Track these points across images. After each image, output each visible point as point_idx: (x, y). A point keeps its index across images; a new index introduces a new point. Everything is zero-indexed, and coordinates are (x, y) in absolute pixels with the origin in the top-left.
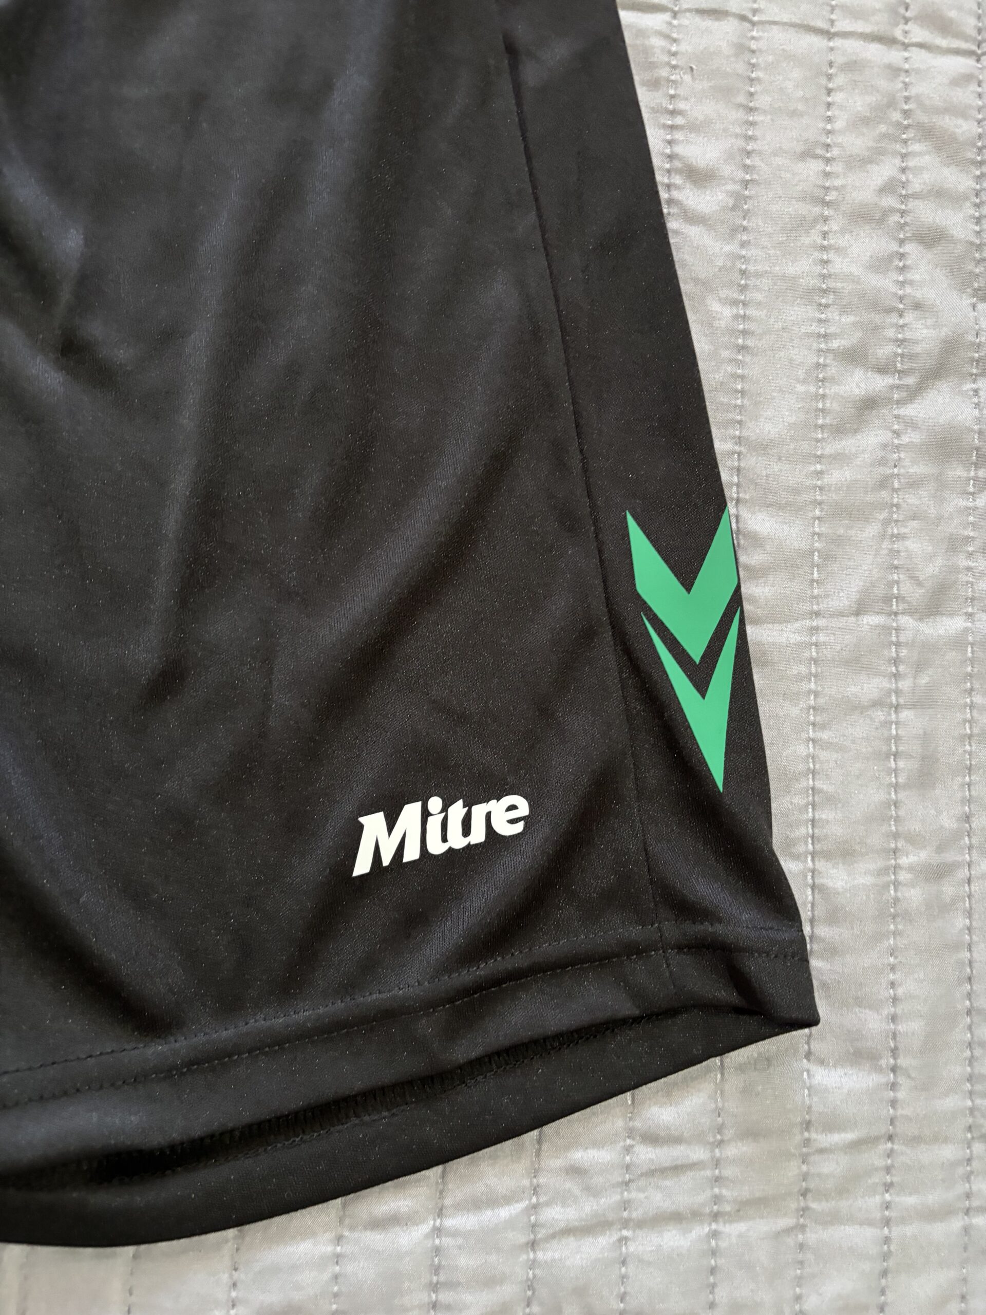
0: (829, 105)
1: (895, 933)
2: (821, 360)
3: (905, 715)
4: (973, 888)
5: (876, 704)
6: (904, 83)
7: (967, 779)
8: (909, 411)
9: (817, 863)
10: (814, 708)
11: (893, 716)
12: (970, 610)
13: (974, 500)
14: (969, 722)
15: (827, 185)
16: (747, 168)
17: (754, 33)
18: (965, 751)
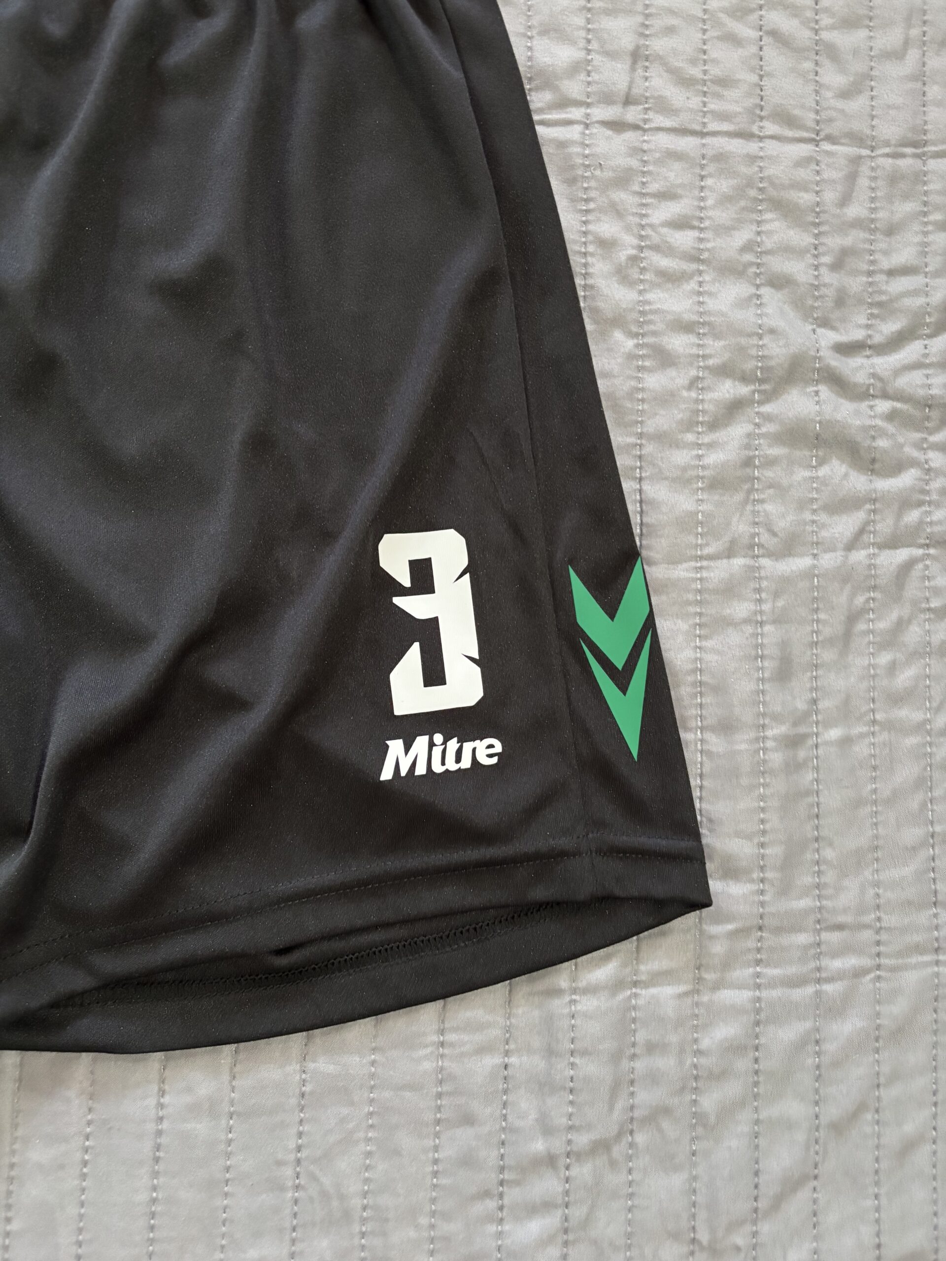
0: (702, 188)
1: (765, 785)
2: (701, 374)
3: (768, 628)
4: (819, 752)
5: (747, 621)
6: (760, 167)
7: (814, 673)
8: (767, 408)
9: (704, 735)
10: (699, 625)
11: (759, 630)
12: (815, 551)
13: (816, 471)
14: (816, 632)
15: (701, 247)
16: (641, 238)
17: (645, 138)
18: (813, 654)
